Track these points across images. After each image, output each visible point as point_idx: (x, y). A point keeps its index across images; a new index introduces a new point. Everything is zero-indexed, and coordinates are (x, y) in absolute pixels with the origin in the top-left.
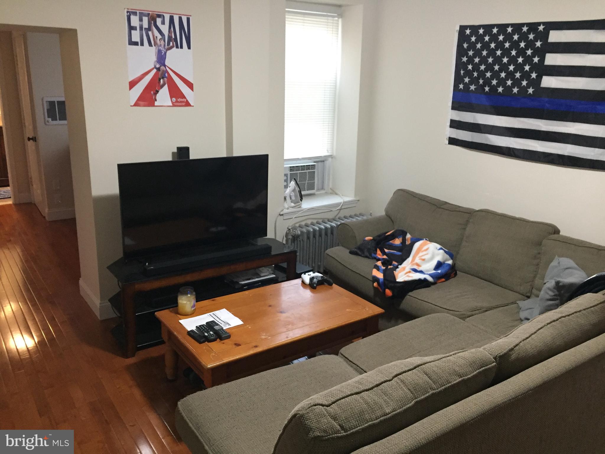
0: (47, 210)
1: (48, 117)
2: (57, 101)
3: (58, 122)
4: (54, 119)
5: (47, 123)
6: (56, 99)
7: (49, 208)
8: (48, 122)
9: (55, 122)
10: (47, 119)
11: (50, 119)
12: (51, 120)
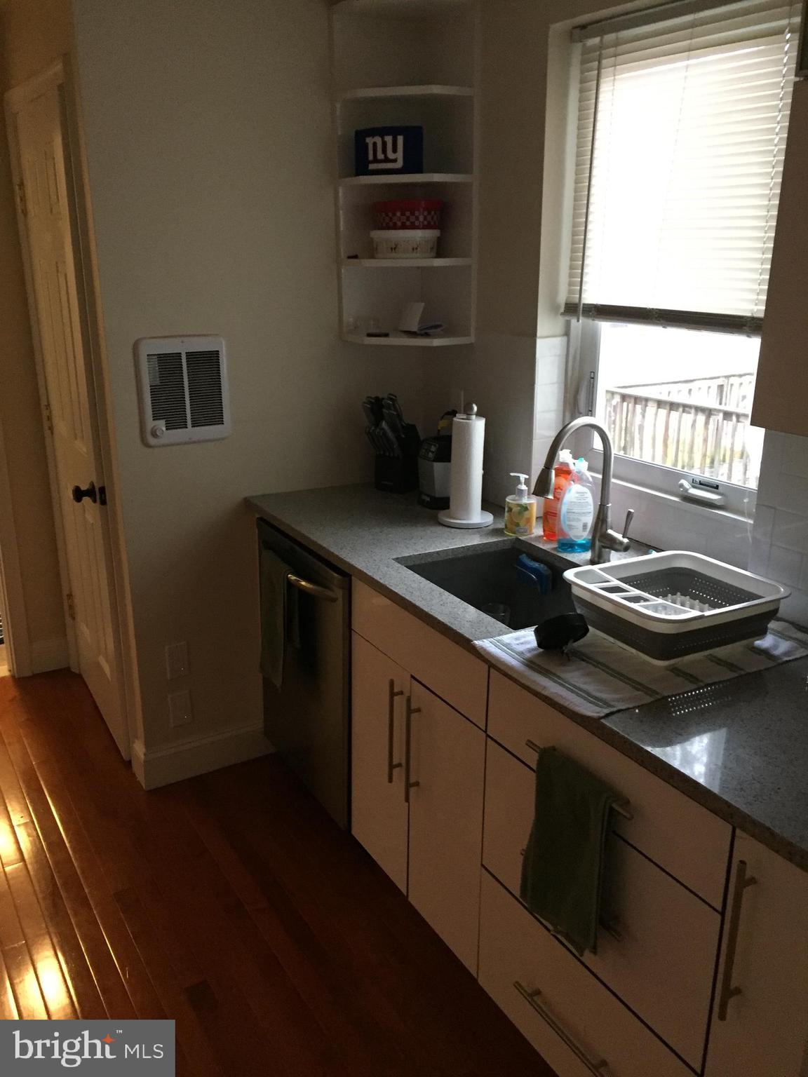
0: (139, 749)
1: (155, 418)
2: (188, 354)
3: (191, 432)
4: (176, 422)
5: (152, 441)
6: (182, 347)
7: (148, 745)
8: (154, 434)
9: (178, 435)
10: (150, 423)
11: (161, 424)
12: (164, 429)
